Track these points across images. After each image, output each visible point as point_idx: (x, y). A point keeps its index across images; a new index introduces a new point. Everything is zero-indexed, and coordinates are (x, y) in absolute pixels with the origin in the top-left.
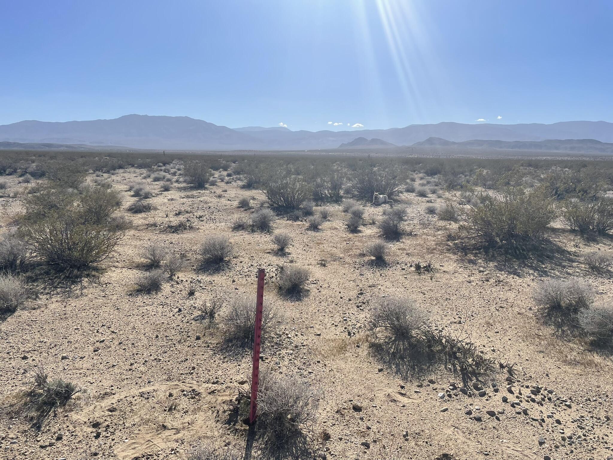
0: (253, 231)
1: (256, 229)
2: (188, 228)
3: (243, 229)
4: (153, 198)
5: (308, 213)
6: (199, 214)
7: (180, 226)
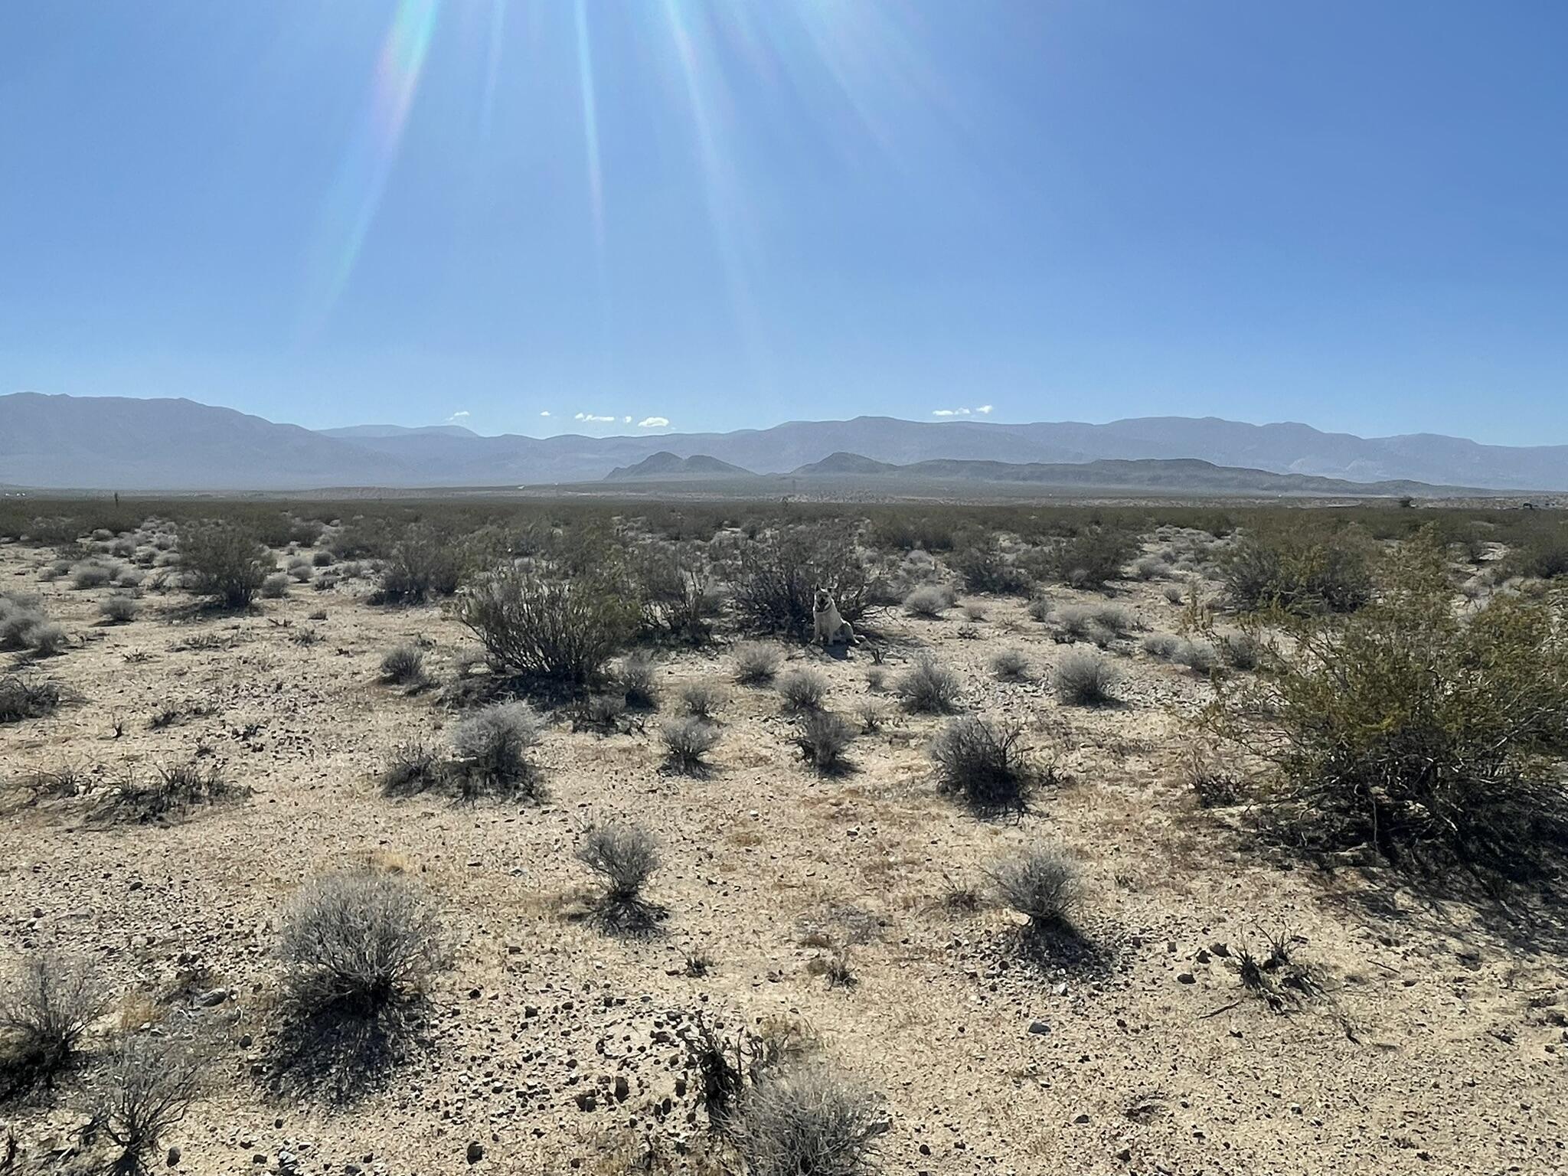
0: (470, 793)
1: (480, 784)
2: (204, 792)
3: (428, 784)
4: (72, 654)
5: (641, 700)
6: (243, 714)
7: (171, 789)
